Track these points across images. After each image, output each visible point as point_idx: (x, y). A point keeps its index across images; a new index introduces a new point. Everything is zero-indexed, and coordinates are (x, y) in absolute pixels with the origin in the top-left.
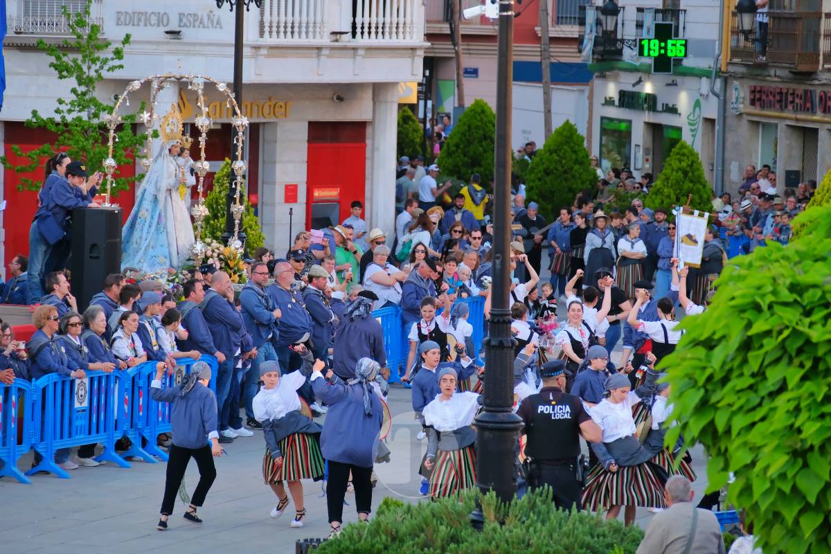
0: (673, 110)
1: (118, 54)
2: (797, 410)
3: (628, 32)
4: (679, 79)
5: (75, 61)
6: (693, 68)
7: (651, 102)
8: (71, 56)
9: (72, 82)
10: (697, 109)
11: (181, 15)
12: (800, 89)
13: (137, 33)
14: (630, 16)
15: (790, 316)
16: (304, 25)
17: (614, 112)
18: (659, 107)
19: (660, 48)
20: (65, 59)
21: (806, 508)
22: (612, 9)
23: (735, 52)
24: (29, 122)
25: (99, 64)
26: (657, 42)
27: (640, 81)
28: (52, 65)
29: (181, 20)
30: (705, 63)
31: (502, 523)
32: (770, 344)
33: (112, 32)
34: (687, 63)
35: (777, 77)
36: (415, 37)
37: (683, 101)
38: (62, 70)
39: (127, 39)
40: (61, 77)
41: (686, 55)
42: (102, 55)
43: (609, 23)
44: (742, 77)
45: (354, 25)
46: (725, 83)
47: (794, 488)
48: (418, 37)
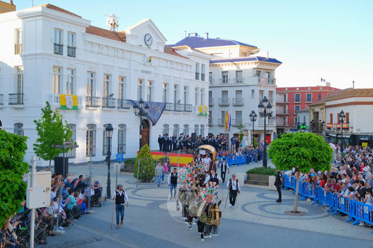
1: (244, 127)
2: (278, 154)
3: (301, 125)
4: (305, 130)
8: (240, 127)
11: (251, 123)
12: (317, 131)
13: (246, 125)
14: (301, 124)
15: (278, 145)
21: (279, 164)
22: (299, 123)
23: (311, 127)
25: (242, 128)
26: (303, 126)
27: (302, 130)
28: (237, 128)
30: (308, 128)
32: (275, 148)
34: (306, 128)
35: (315, 129)
38: (239, 129)
39: (245, 126)
43: (299, 125)
44: (311, 130)
46: (310, 130)
47: (278, 162)
48: (275, 125)
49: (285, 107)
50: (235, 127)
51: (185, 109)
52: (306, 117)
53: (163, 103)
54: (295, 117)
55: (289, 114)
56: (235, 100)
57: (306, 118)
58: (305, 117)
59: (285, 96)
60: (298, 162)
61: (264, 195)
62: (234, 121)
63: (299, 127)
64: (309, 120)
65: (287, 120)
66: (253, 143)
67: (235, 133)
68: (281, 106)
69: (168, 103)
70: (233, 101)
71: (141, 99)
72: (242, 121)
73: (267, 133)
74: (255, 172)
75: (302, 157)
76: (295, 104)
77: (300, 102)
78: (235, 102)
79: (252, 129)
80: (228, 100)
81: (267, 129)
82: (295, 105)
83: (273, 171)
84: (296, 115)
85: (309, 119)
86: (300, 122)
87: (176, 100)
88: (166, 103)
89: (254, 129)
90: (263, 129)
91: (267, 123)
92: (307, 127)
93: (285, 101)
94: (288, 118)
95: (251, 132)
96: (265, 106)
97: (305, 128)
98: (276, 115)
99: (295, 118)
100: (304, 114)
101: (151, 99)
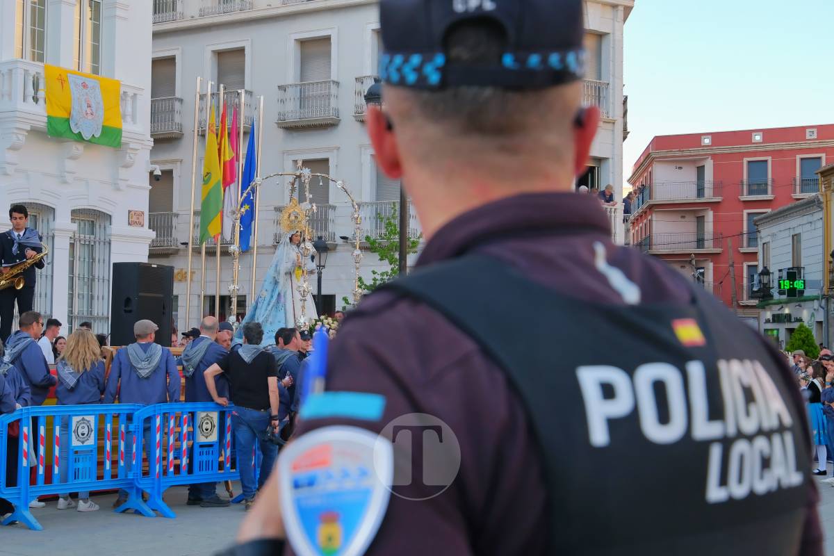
0: (800, 320)
4: (802, 304)
6: (809, 296)
7: (788, 318)
10: (813, 318)
17: (769, 326)
18: (793, 320)
19: (790, 285)
22: (766, 272)
26: (788, 281)
27: (782, 307)
30: (816, 293)
34: (807, 293)
37: (805, 315)
41: (804, 288)
43: (765, 279)
46: (828, 301)
49: (701, 220)
52: (803, 237)
55: (718, 251)
57: (803, 245)
58: (796, 239)
59: (701, 170)
63: (764, 295)
64: (820, 249)
65: (709, 278)
68: (683, 217)
76: (748, 204)
77: (769, 196)
82: (746, 211)
84: (753, 254)
85: (820, 241)
86: (773, 269)
92: (814, 284)
93: (700, 191)
97: (801, 292)
99: (749, 266)
100: (796, 223)
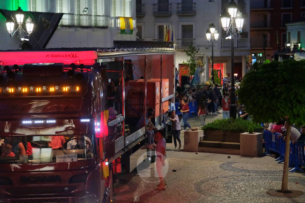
1: (197, 52)
5: (190, 53)
8: (189, 52)
9: (190, 57)
11: (208, 45)
13: (201, 48)
15: (254, 82)
16: (229, 47)
20: (188, 53)
24: (183, 64)
25: (194, 54)
28: (186, 54)
29: (208, 46)
31: (234, 122)
33: (197, 48)
36: (248, 48)
38: (189, 55)
39: (199, 49)
40: (188, 56)
42: (195, 52)
45: (238, 46)
48: (249, 48)
49: (265, 17)
50: (181, 52)
51: (96, 23)
52: (301, 33)
53: (58, 14)
54: (282, 33)
55: (272, 28)
56: (180, 6)
58: (299, 33)
60: (287, 109)
61: (233, 165)
62: (180, 41)
65: (268, 39)
66: (213, 79)
67: (182, 63)
68: (259, 15)
69: (66, 14)
70: (178, 8)
71: (19, 8)
72: (194, 41)
73: (235, 62)
74: (217, 127)
75: (294, 101)
76: (283, 11)
77: (291, 8)
78: (180, 9)
79: (211, 56)
80: (170, 6)
81: (236, 54)
82: (283, 13)
83: (247, 126)
84: (285, 31)
86: (292, 42)
87: (79, 8)
88: (62, 14)
89: (214, 56)
90: (229, 54)
91: (235, 45)
93: (266, 5)
94: (271, 35)
95: (209, 60)
96: (232, 16)
98: (251, 31)
101: (35, 7)
